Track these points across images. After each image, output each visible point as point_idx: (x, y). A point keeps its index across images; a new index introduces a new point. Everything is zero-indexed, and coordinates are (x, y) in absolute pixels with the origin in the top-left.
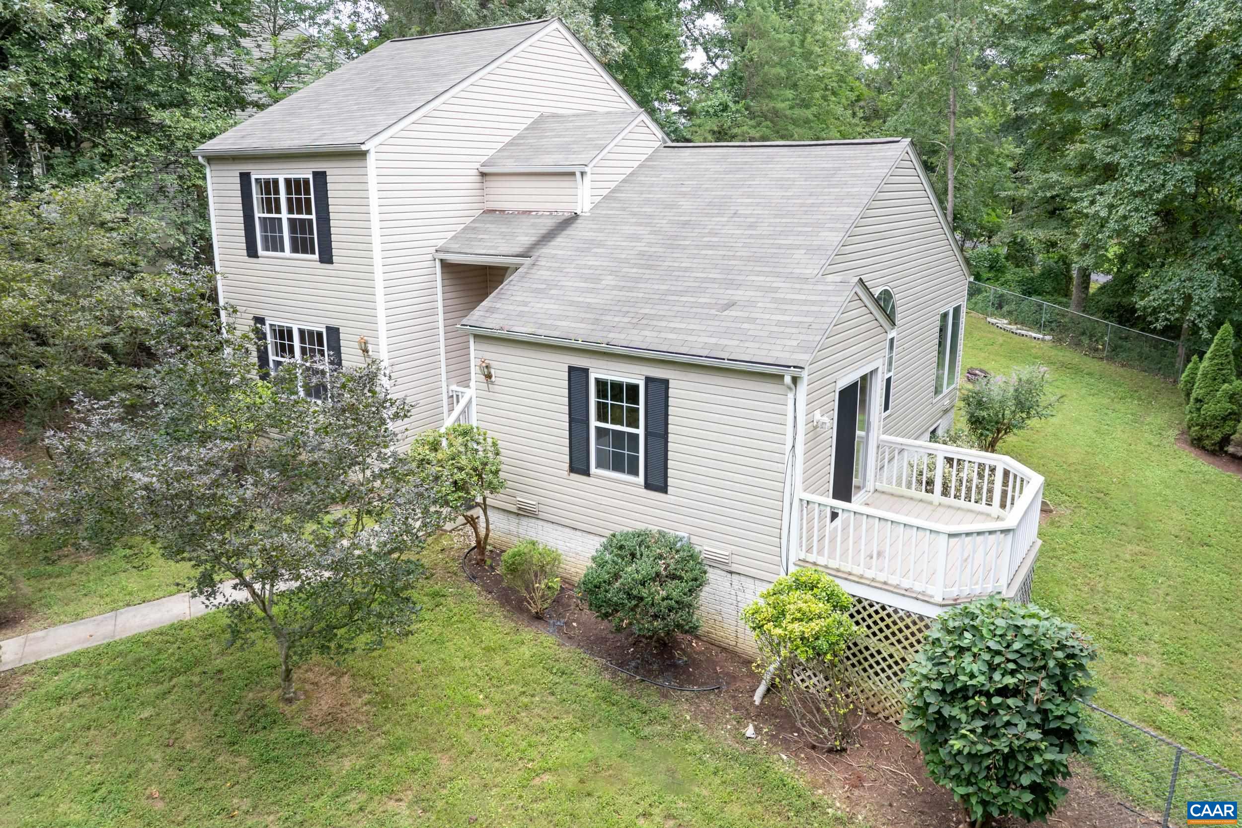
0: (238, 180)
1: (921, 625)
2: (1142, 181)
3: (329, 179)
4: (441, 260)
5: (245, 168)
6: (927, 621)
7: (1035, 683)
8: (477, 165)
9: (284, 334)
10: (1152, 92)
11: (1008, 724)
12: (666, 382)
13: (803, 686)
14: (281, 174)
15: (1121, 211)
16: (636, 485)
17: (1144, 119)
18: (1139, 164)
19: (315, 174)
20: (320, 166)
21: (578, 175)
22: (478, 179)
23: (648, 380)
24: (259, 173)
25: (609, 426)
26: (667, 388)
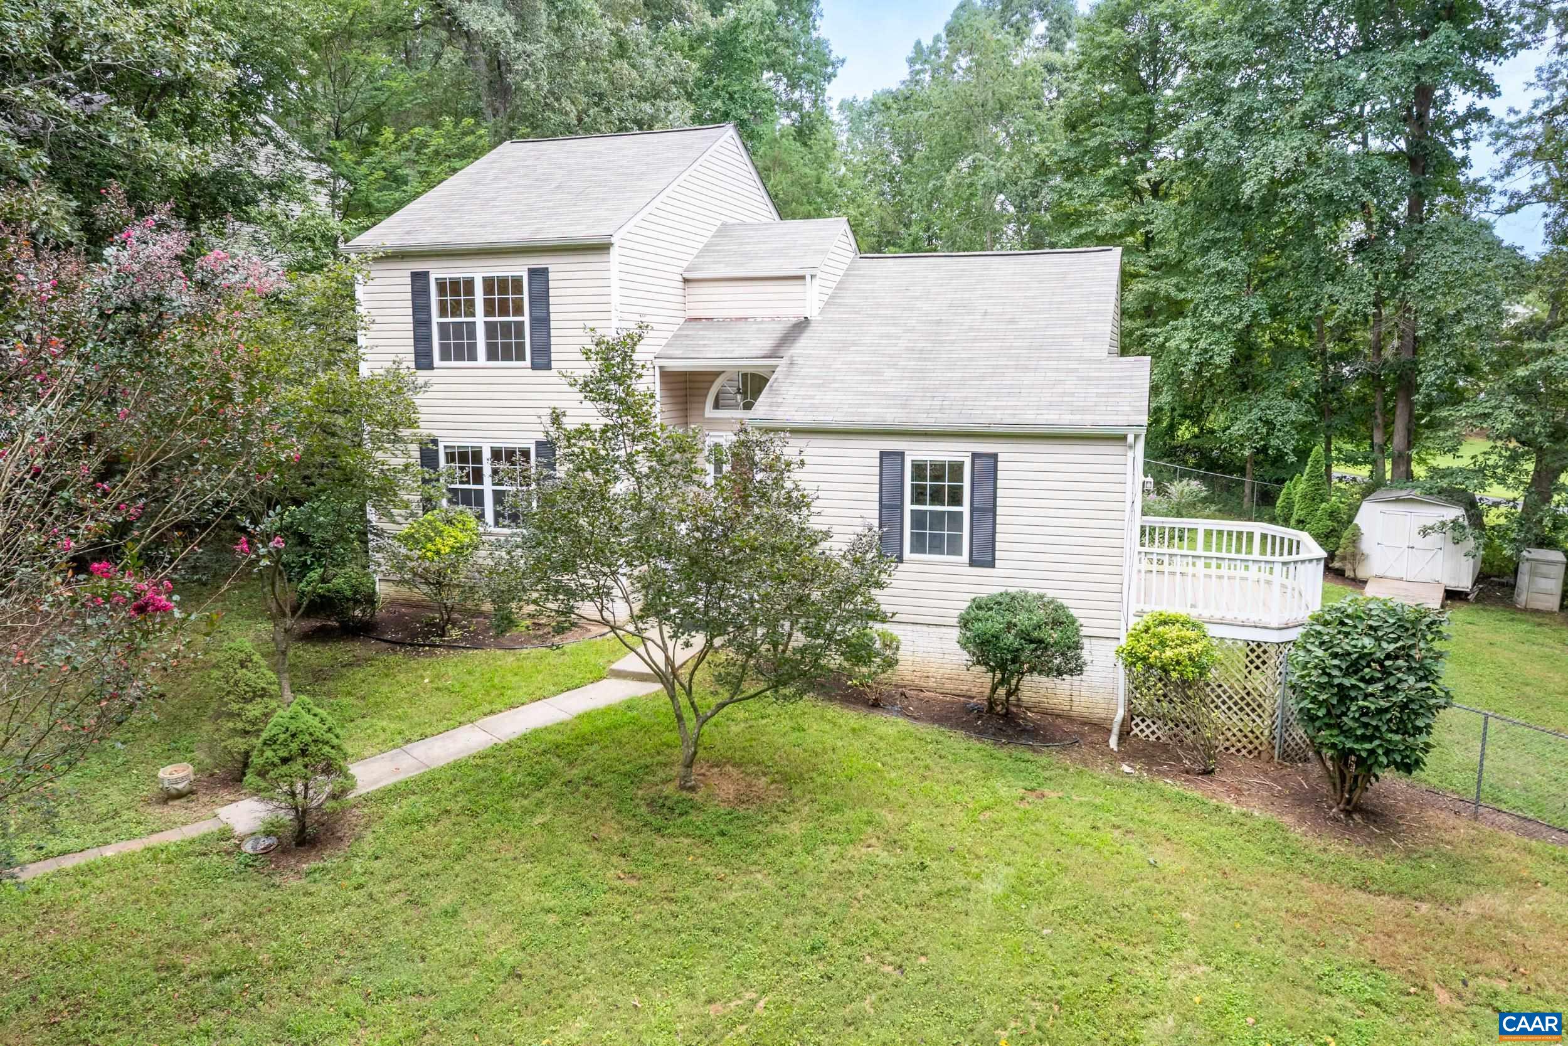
0: (409, 281)
1: (1259, 651)
2: (1220, 314)
3: (551, 276)
4: (661, 367)
5: (419, 266)
6: (1265, 646)
7: (1413, 646)
8: (680, 270)
9: (468, 457)
10: (1218, 229)
11: (1400, 681)
12: (995, 456)
13: (1142, 736)
14: (478, 272)
15: (1202, 344)
16: (961, 564)
17: (1213, 253)
18: (1216, 298)
19: (531, 271)
20: (538, 262)
21: (808, 278)
22: (681, 285)
23: (975, 456)
24: (438, 271)
25: (927, 508)
26: (996, 462)
